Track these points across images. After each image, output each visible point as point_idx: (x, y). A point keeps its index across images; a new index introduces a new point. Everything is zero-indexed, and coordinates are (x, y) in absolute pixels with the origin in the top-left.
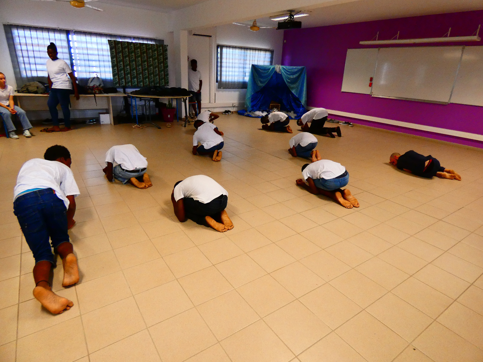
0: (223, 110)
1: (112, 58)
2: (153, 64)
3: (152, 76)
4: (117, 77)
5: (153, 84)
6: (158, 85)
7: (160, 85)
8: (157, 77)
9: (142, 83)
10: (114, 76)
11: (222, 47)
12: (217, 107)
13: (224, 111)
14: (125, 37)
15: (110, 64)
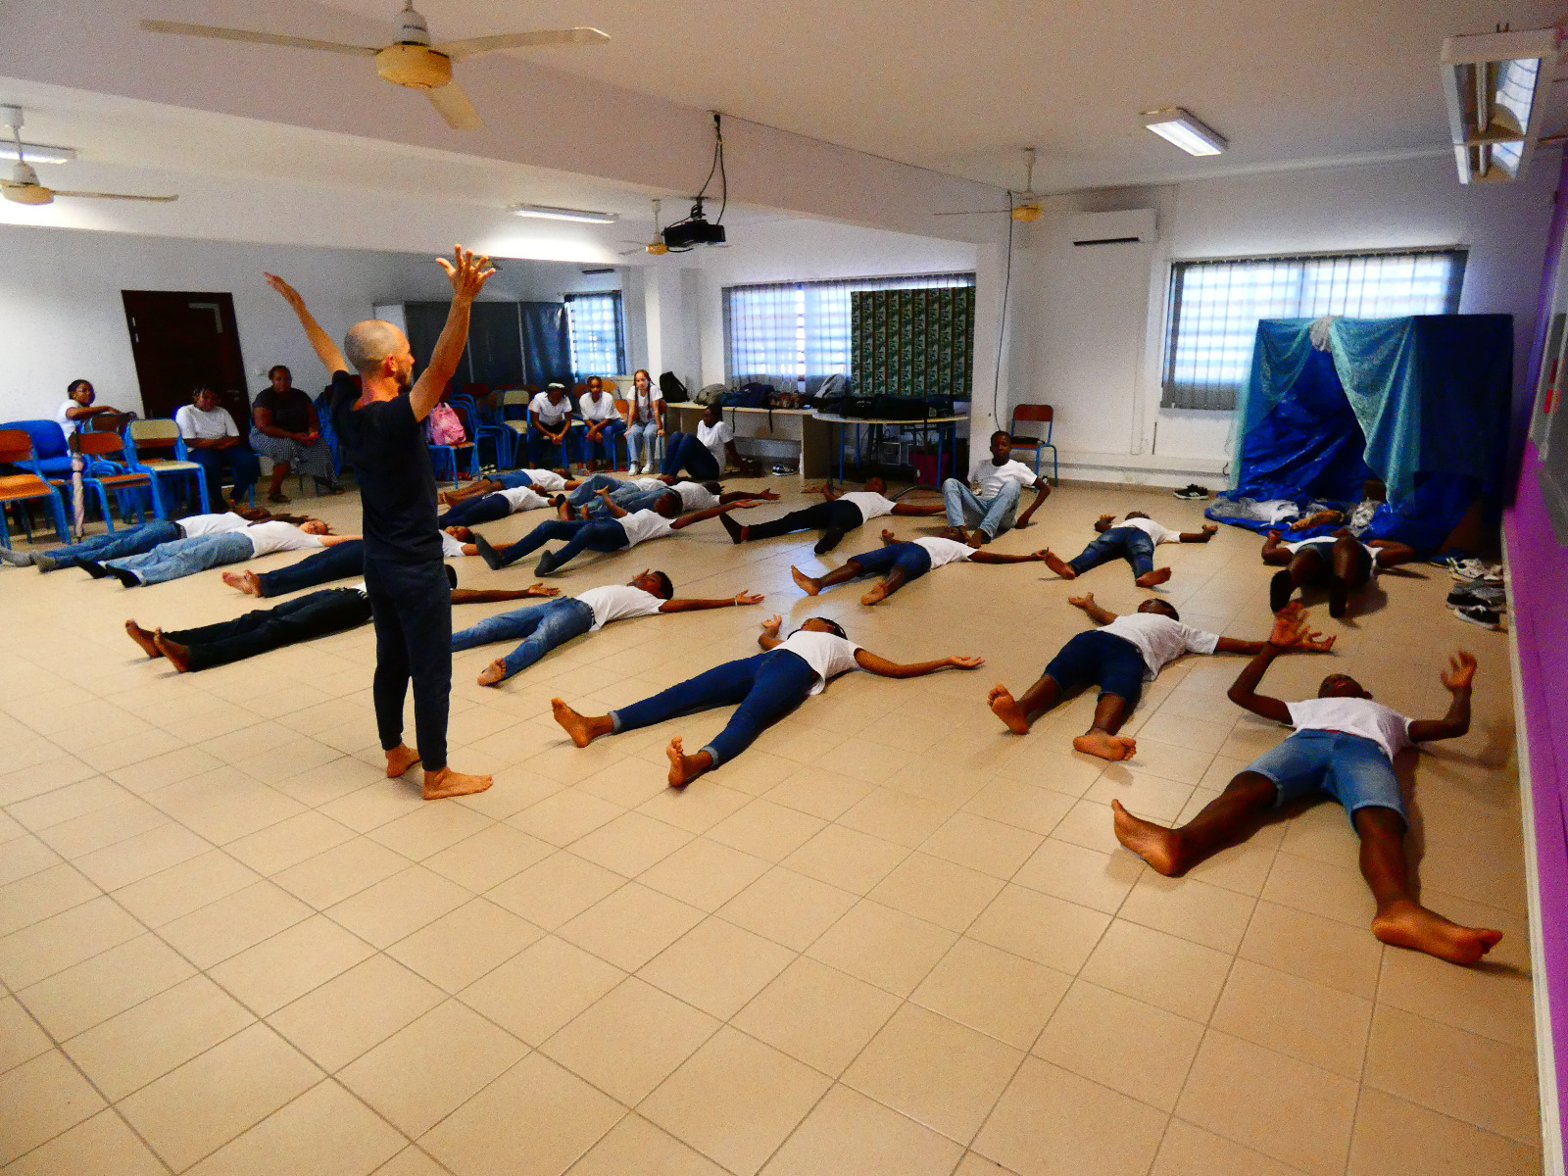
0: (1183, 483)
1: (854, 330)
2: (939, 340)
3: (935, 368)
4: (858, 372)
5: (935, 389)
6: (947, 392)
7: (952, 391)
8: (948, 371)
9: (908, 388)
10: (853, 370)
11: (1181, 267)
12: (1160, 471)
13: (1184, 487)
14: (899, 279)
15: (849, 344)
